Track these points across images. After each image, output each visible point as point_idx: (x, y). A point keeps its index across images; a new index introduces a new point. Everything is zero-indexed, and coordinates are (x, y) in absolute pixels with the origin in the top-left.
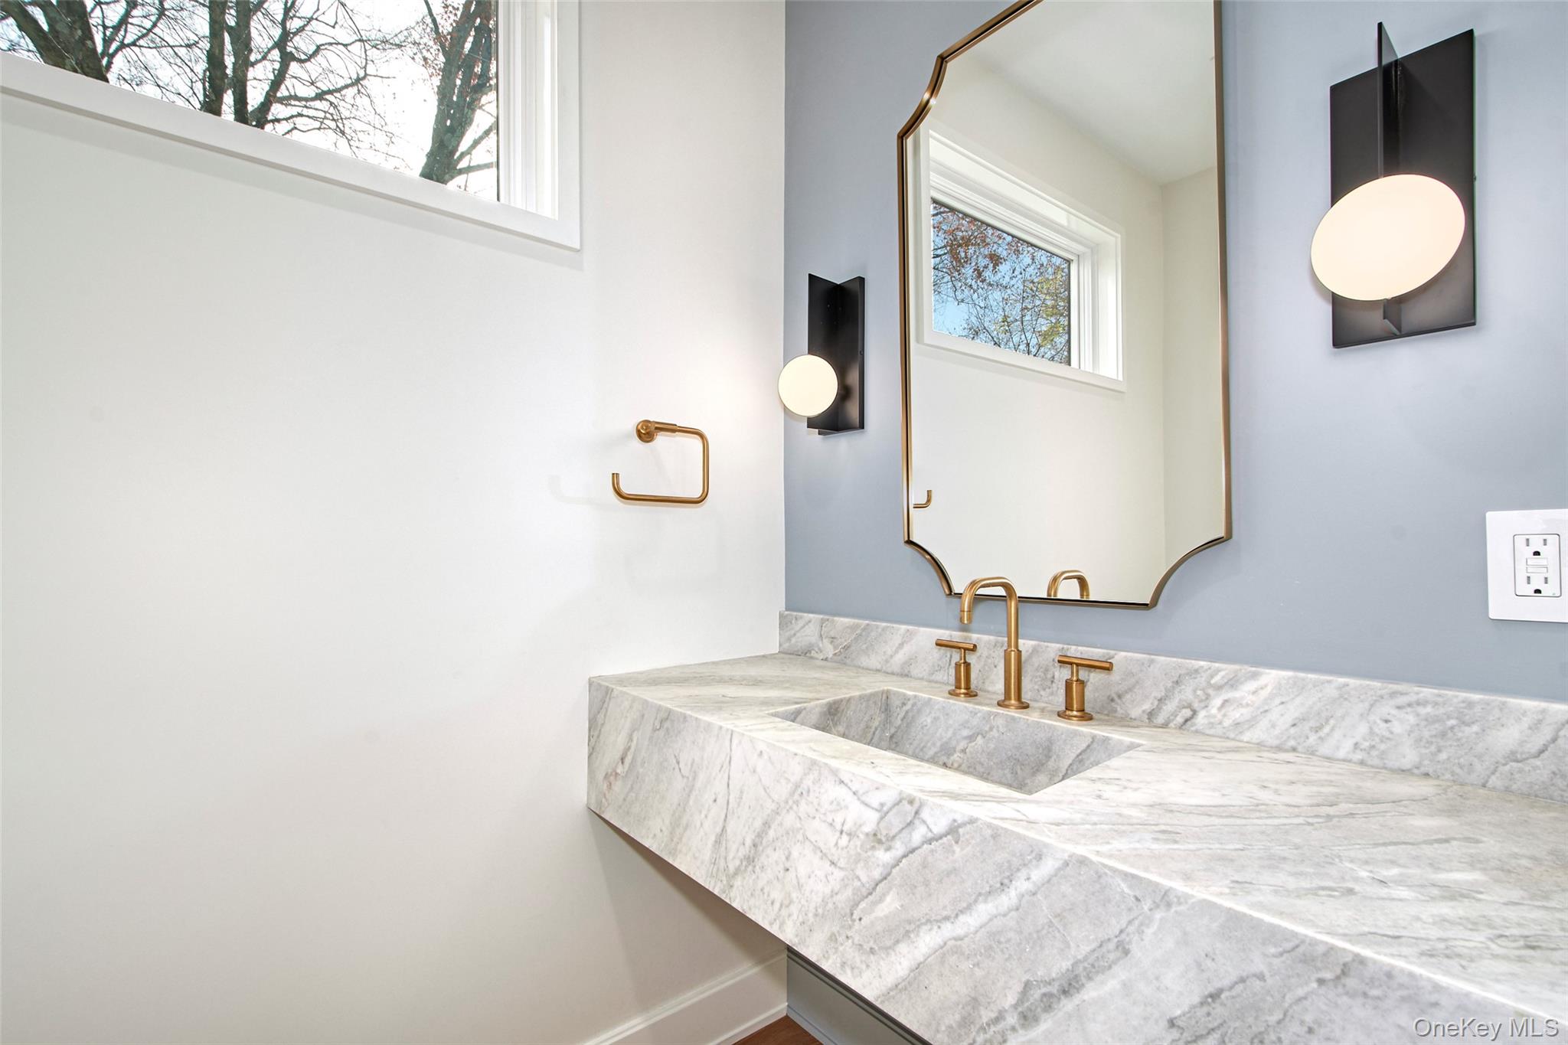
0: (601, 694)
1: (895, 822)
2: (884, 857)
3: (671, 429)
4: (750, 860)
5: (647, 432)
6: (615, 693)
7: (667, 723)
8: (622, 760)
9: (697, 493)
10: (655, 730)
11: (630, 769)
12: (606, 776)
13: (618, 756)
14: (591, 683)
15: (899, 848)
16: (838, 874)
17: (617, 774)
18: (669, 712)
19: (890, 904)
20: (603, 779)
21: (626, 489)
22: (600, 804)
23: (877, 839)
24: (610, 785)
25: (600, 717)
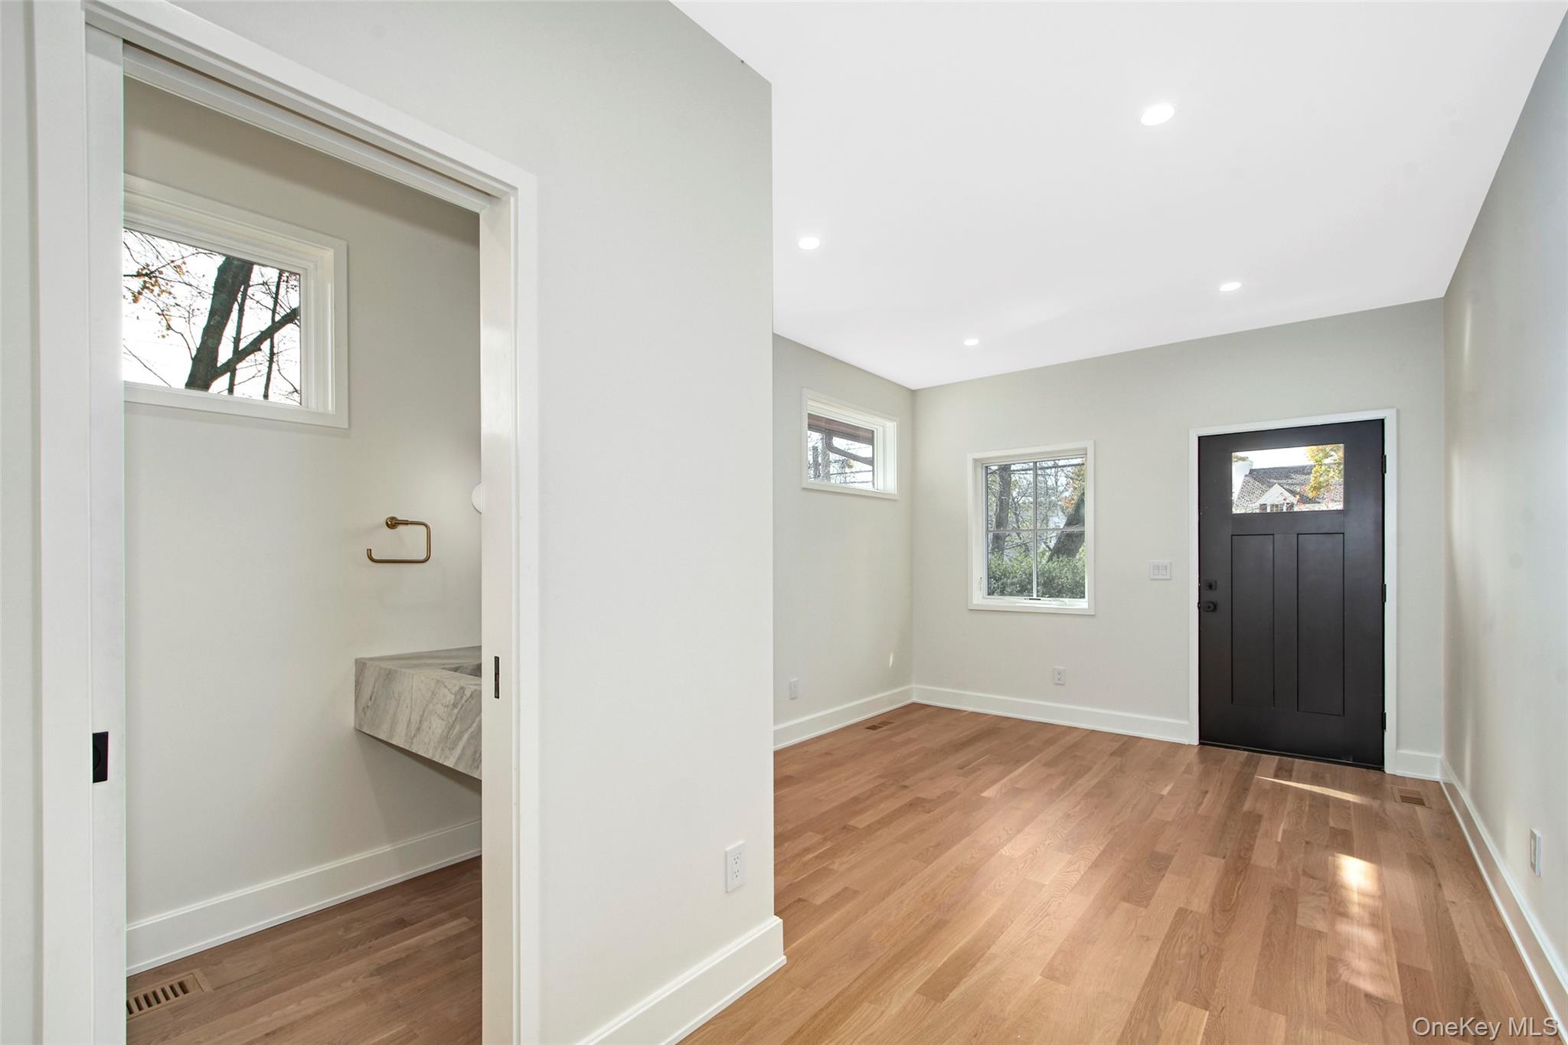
0: (361, 665)
1: (459, 697)
2: (456, 711)
3: (406, 523)
4: (419, 729)
5: (393, 523)
6: (368, 665)
7: (389, 676)
8: (371, 699)
9: (423, 557)
10: (385, 680)
11: (374, 703)
12: (364, 709)
13: (368, 697)
14: (357, 661)
15: (459, 706)
16: (444, 723)
17: (368, 707)
18: (390, 670)
19: (458, 727)
20: (361, 710)
21: (375, 557)
22: (360, 725)
23: (455, 706)
24: (365, 714)
25: (361, 679)
